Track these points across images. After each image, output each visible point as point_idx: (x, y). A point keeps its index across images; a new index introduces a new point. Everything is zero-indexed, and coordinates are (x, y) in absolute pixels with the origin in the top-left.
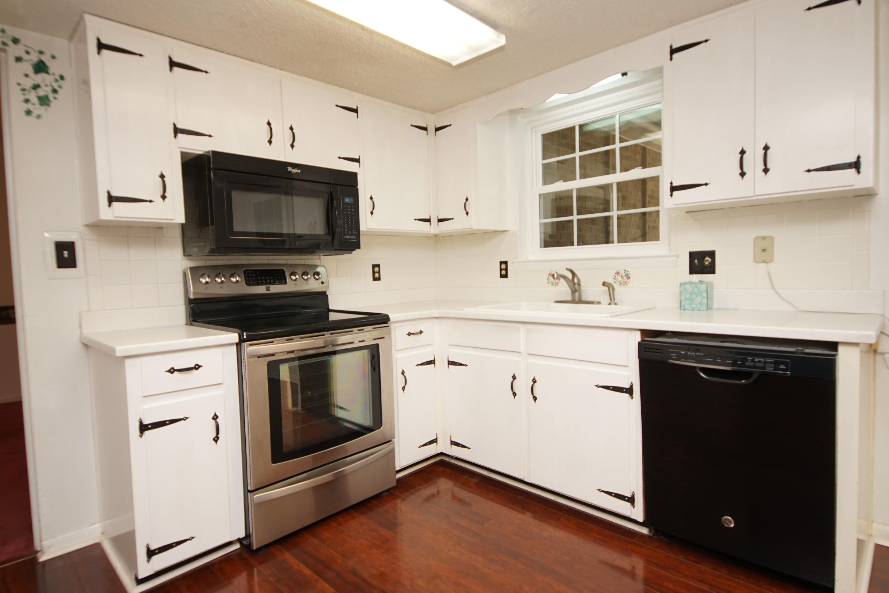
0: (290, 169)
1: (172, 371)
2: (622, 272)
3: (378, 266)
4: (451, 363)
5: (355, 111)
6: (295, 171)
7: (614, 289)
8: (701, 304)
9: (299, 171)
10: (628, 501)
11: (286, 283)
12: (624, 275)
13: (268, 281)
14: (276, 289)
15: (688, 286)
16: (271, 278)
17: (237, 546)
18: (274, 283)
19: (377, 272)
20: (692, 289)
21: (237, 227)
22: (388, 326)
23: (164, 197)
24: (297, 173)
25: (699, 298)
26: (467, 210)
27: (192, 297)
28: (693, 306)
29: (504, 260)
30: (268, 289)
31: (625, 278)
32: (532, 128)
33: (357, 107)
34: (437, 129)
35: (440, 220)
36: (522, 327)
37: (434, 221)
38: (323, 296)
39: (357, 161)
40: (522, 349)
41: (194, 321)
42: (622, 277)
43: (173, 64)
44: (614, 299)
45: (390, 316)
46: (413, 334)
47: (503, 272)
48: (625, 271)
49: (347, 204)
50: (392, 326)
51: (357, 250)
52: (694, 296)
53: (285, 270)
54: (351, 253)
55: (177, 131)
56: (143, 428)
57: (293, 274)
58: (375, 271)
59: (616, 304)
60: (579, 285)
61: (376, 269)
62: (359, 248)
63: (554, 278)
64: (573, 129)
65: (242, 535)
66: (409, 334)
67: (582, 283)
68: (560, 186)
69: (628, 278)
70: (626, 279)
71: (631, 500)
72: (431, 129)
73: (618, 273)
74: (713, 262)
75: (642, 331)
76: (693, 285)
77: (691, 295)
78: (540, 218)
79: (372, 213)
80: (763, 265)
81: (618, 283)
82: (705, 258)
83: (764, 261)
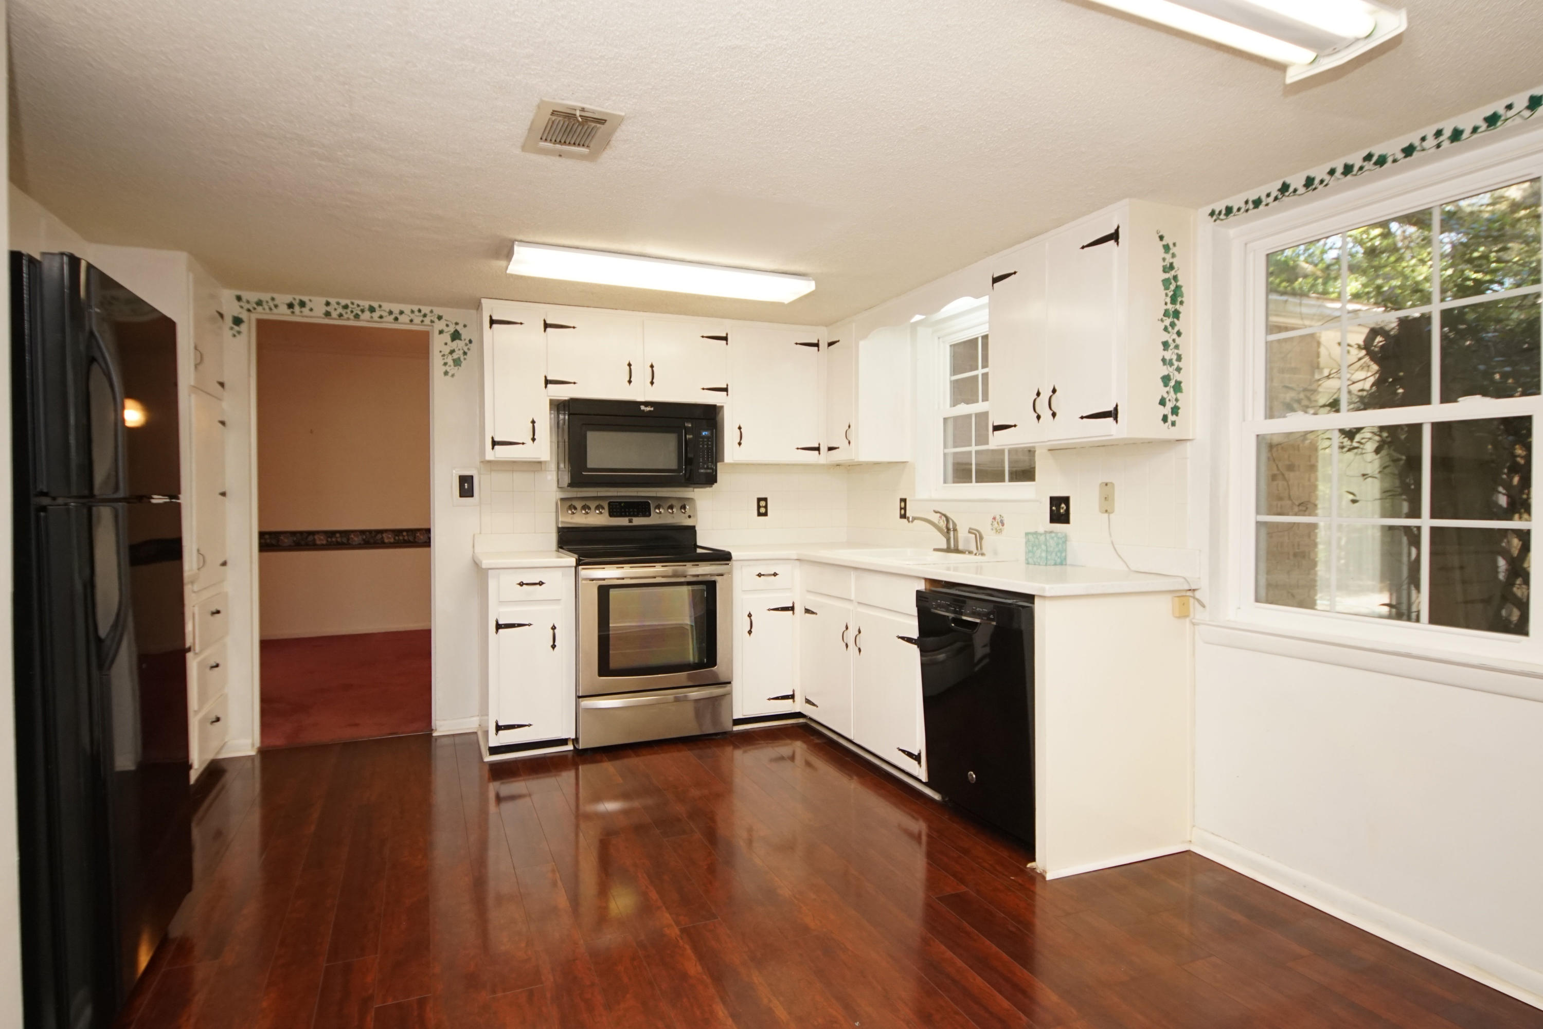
0: (643, 407)
1: (521, 584)
2: (998, 517)
3: (765, 500)
4: (807, 611)
5: (725, 339)
6: (648, 409)
7: (981, 538)
8: (1040, 557)
9: (652, 409)
10: (915, 759)
11: (650, 515)
12: (999, 521)
13: (632, 513)
14: (638, 521)
15: (1030, 537)
16: (635, 510)
17: (570, 747)
18: (637, 516)
19: (763, 507)
20: (1033, 540)
21: (590, 465)
22: (728, 564)
23: (533, 439)
24: (650, 411)
25: (1039, 551)
26: (849, 439)
27: (560, 526)
28: (1035, 560)
29: (903, 497)
30: (630, 521)
31: (1000, 524)
32: (939, 338)
33: (727, 335)
34: (830, 344)
35: (830, 449)
36: (853, 574)
37: (824, 449)
38: (692, 529)
39: (725, 390)
40: (853, 598)
41: (561, 548)
42: (997, 523)
43: (546, 326)
44: (981, 549)
45: (733, 555)
46: (763, 575)
47: (903, 512)
48: (1000, 516)
49: (704, 437)
50: (733, 563)
51: (715, 484)
52: (1035, 548)
53: (650, 502)
54: (712, 487)
55: (547, 382)
56: (499, 627)
57: (658, 507)
58: (761, 505)
59: (983, 554)
60: (955, 530)
61: (763, 503)
62: (716, 482)
64: (977, 339)
65: (573, 737)
66: (760, 575)
67: (958, 527)
68: (963, 409)
69: (1003, 525)
70: (1001, 527)
71: (917, 758)
72: (823, 345)
73: (994, 518)
74: (1068, 510)
75: (926, 579)
76: (1035, 536)
77: (1033, 547)
78: (945, 447)
79: (740, 444)
80: (1106, 515)
81: (994, 531)
82: (1063, 505)
83: (1106, 511)
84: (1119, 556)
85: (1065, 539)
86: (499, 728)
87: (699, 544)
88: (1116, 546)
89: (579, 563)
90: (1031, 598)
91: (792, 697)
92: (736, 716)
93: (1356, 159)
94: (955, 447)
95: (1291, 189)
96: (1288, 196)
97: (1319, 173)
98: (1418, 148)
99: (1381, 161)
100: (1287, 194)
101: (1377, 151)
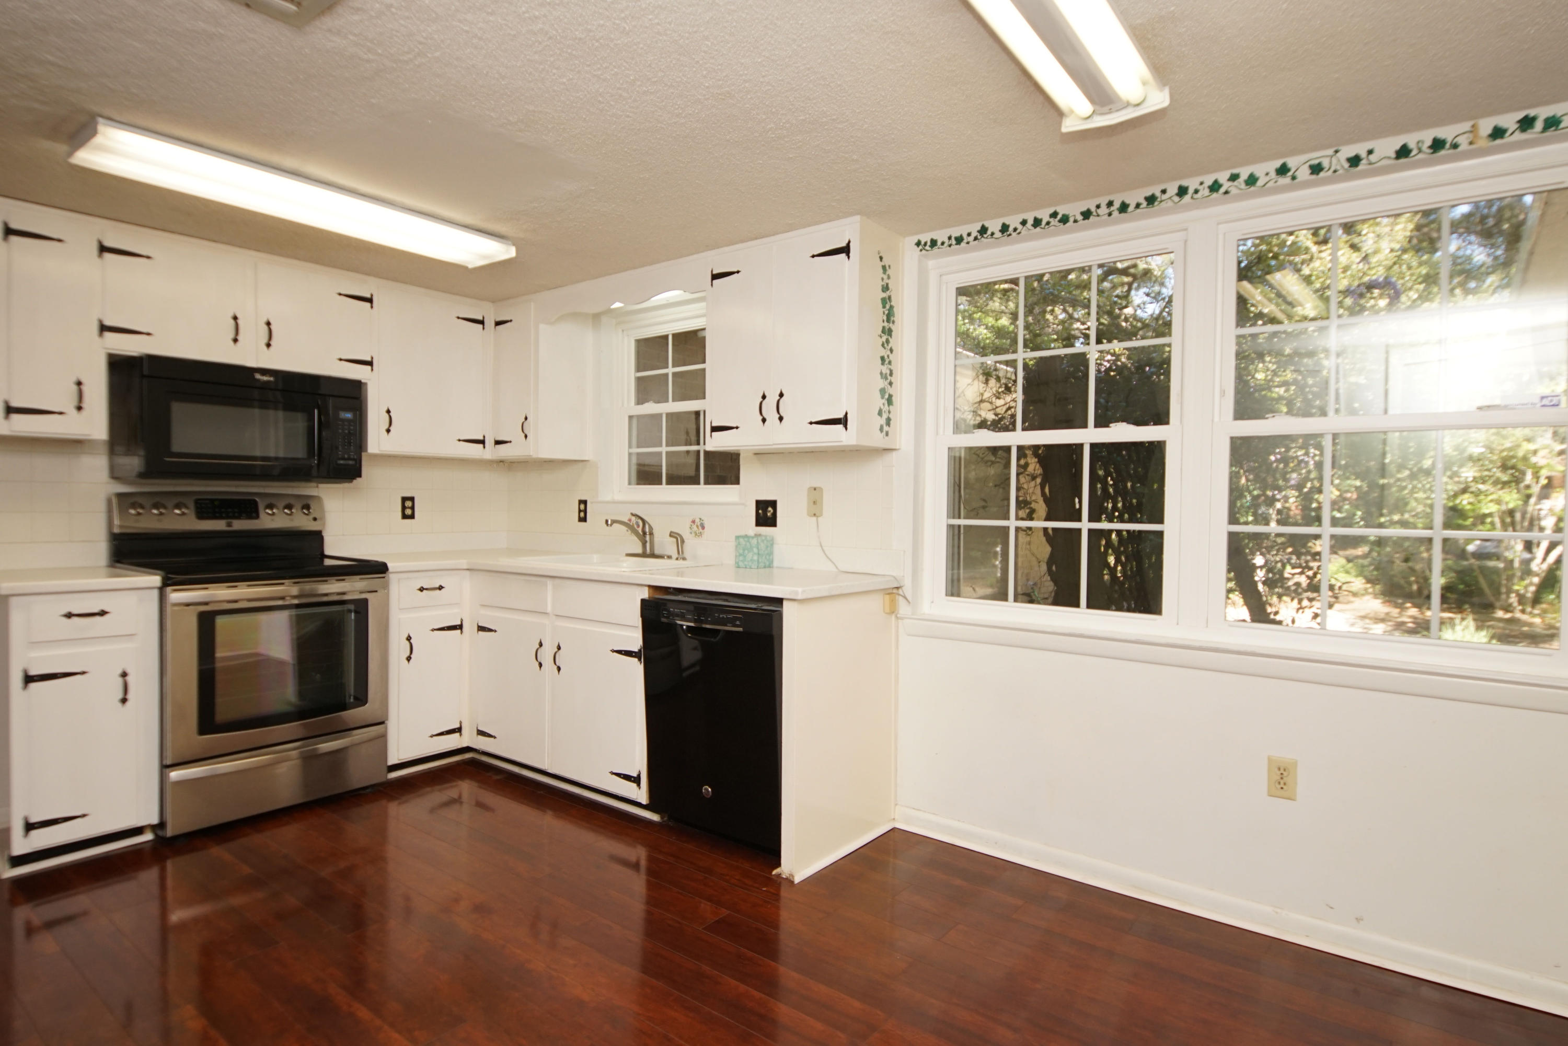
0: (258, 376)
1: (69, 615)
2: (697, 521)
3: (412, 499)
4: (481, 629)
5: (370, 300)
6: (265, 378)
7: (683, 541)
8: (752, 560)
9: (272, 379)
10: (634, 782)
11: (257, 517)
12: (699, 524)
13: (231, 514)
14: (239, 525)
15: (741, 540)
16: (236, 510)
17: (148, 837)
18: (238, 518)
19: (409, 508)
20: (744, 543)
21: (176, 447)
22: (384, 577)
23: (79, 408)
24: (268, 382)
25: (750, 555)
26: (526, 432)
27: (116, 530)
28: (746, 563)
29: (583, 498)
30: (229, 525)
31: (700, 528)
32: (623, 331)
33: (372, 295)
34: (498, 323)
35: (498, 443)
36: (550, 583)
37: (489, 442)
38: (318, 536)
39: (370, 363)
40: (549, 610)
41: (118, 562)
42: (697, 526)
43: (103, 249)
44: (683, 553)
45: (389, 565)
46: (426, 589)
47: (582, 514)
48: (700, 519)
49: (343, 420)
50: (392, 577)
51: (358, 479)
52: (746, 552)
53: (257, 499)
54: (351, 482)
55: (104, 328)
56: (29, 679)
57: (270, 506)
58: (406, 505)
59: (684, 559)
60: (651, 534)
61: (408, 504)
62: (360, 476)
63: (607, 525)
64: (666, 337)
65: (155, 820)
66: (422, 589)
67: (655, 531)
68: (651, 408)
69: (703, 528)
70: (701, 530)
71: (637, 780)
72: (490, 323)
73: (694, 522)
74: (775, 514)
75: (650, 586)
76: (746, 539)
77: (744, 550)
78: (630, 446)
79: (388, 431)
80: (814, 518)
81: (693, 534)
82: (770, 509)
83: (815, 515)
84: (828, 558)
85: (771, 542)
86: (30, 827)
87: (328, 552)
88: (824, 548)
89: (166, 583)
90: (779, 601)
91: (459, 730)
92: (392, 761)
93: (1044, 215)
94: (638, 447)
95: (989, 232)
96: (987, 238)
97: (1014, 221)
98: (1094, 214)
99: (1065, 220)
100: (985, 236)
101: (1062, 211)
